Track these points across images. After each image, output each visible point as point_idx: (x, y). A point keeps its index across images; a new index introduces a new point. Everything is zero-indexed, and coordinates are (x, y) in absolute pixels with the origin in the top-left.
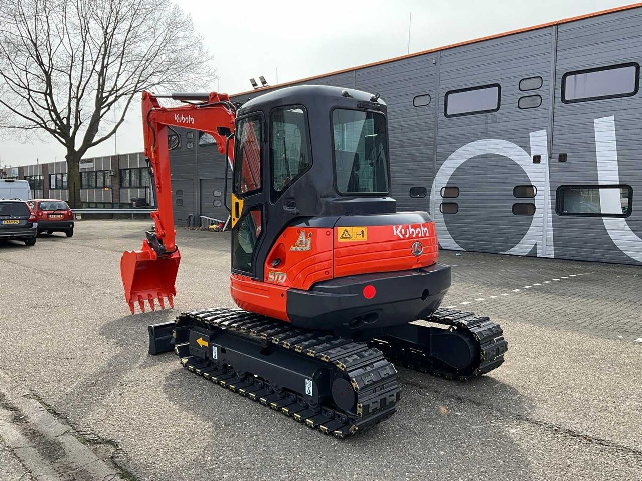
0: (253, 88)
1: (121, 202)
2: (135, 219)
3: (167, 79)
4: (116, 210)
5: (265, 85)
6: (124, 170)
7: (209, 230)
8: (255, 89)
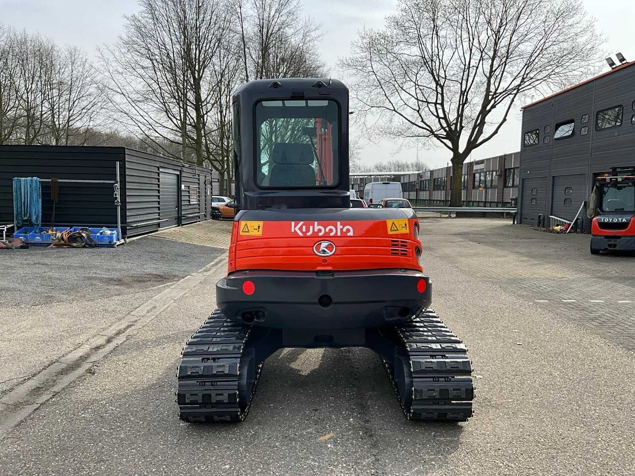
0: (611, 68)
1: (504, 201)
2: (508, 218)
3: (553, 73)
4: (500, 209)
5: (624, 62)
6: (509, 169)
7: (553, 231)
8: (613, 69)
